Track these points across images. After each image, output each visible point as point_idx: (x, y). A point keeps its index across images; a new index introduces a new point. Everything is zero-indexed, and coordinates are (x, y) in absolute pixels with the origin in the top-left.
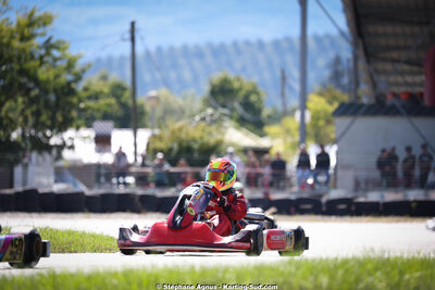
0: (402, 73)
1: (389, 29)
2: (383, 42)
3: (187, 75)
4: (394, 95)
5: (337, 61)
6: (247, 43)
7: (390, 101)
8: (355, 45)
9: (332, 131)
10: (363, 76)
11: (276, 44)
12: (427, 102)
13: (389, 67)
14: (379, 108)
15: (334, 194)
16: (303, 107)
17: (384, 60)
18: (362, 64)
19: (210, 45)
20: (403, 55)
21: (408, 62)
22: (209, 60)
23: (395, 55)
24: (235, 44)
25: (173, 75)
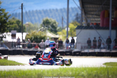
0: (94, 18)
1: (91, 6)
2: (89, 9)
3: (37, 18)
4: (92, 24)
5: (77, 14)
6: (53, 10)
7: (91, 25)
8: (82, 10)
9: (75, 33)
10: (84, 18)
11: (61, 10)
12: (101, 25)
13: (91, 16)
14: (88, 27)
15: (76, 50)
16: (68, 27)
17: (90, 14)
18: (84, 15)
19: (43, 10)
20: (95, 13)
21: (96, 15)
22: (43, 14)
23: (92, 13)
24: (50, 10)
25: (33, 18)
